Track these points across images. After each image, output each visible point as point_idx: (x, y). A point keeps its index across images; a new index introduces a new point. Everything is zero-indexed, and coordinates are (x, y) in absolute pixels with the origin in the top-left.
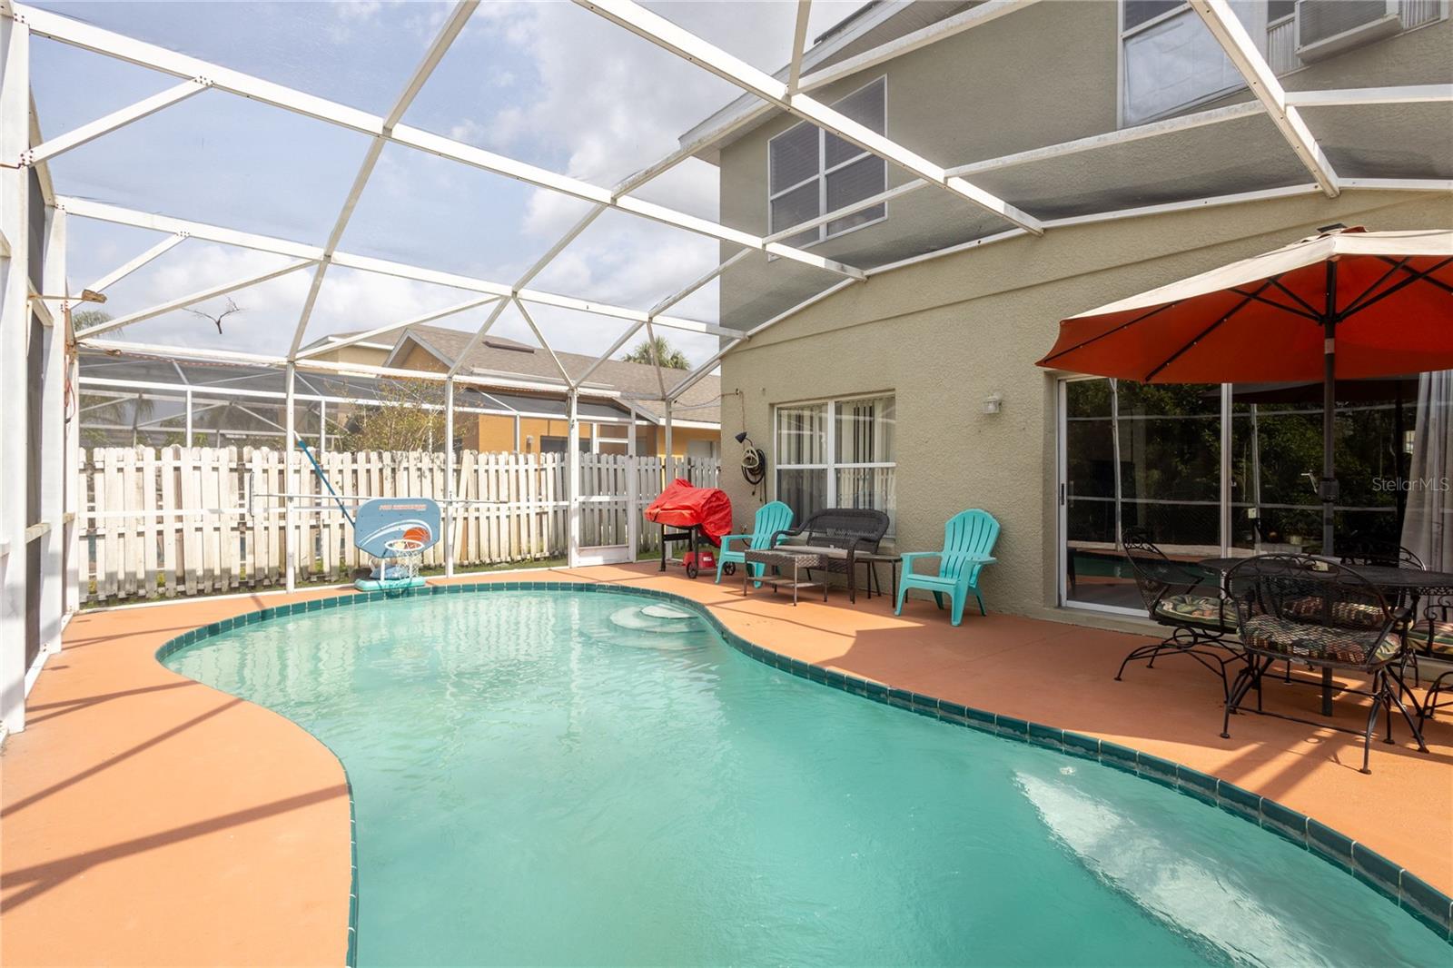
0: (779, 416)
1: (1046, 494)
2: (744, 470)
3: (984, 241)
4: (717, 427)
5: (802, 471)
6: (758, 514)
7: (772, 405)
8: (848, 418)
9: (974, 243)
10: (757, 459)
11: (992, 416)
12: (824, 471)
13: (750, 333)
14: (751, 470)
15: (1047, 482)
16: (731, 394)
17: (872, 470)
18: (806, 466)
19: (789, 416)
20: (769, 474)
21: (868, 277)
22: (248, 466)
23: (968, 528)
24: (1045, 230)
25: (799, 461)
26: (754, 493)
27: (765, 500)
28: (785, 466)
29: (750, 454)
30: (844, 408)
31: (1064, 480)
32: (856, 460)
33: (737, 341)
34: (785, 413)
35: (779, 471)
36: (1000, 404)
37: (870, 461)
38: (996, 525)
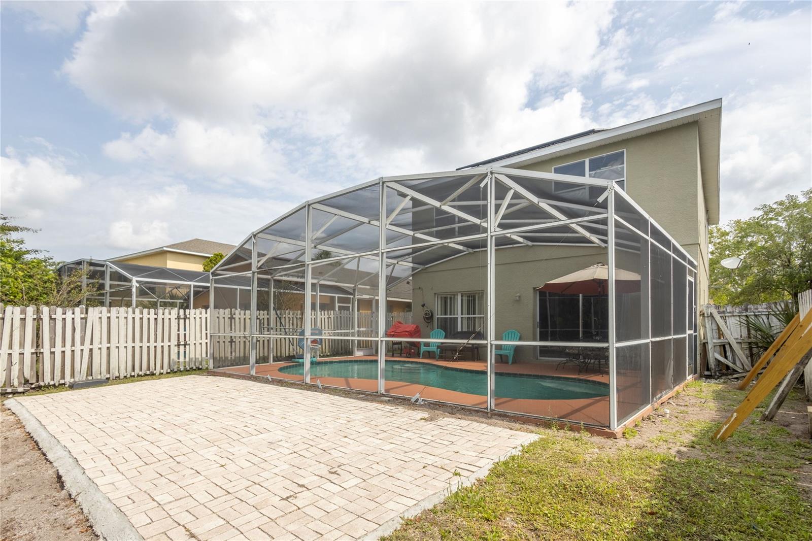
0: (438, 297)
1: (534, 325)
2: (424, 317)
3: (514, 246)
4: (411, 301)
5: (447, 318)
6: (431, 333)
7: (435, 294)
8: (465, 298)
9: (511, 246)
10: (430, 313)
11: (517, 301)
12: (457, 318)
13: (426, 266)
14: (426, 318)
15: (534, 321)
16: (417, 289)
17: (474, 318)
18: (449, 316)
19: (442, 297)
20: (434, 319)
21: (475, 252)
22: (234, 316)
23: (510, 336)
24: (533, 245)
25: (446, 314)
26: (427, 327)
27: (433, 329)
28: (439, 316)
29: (427, 312)
30: (464, 295)
31: (538, 321)
32: (468, 314)
33: (420, 269)
34: (440, 296)
35: (438, 318)
36: (520, 297)
37: (474, 314)
38: (519, 335)
